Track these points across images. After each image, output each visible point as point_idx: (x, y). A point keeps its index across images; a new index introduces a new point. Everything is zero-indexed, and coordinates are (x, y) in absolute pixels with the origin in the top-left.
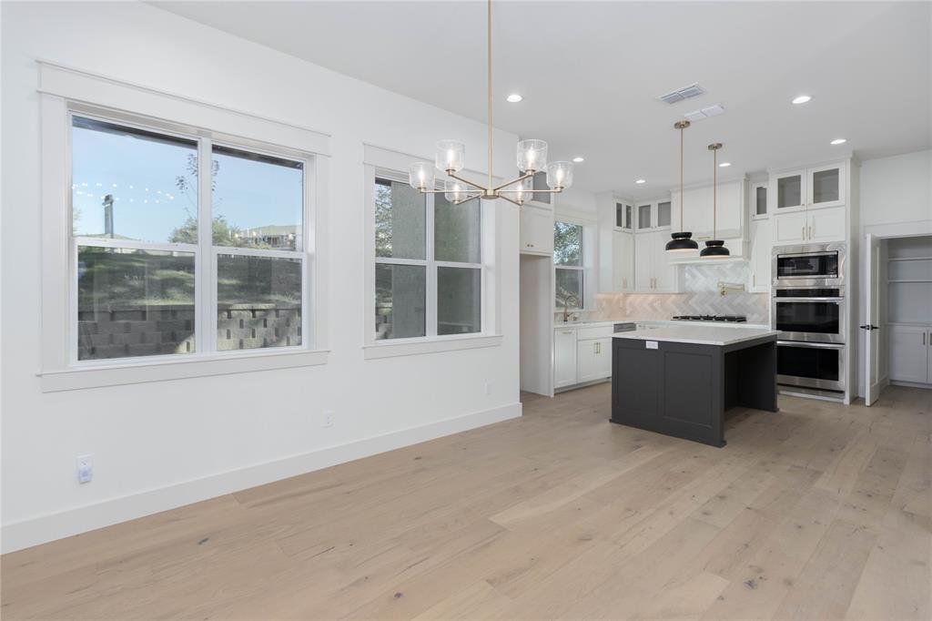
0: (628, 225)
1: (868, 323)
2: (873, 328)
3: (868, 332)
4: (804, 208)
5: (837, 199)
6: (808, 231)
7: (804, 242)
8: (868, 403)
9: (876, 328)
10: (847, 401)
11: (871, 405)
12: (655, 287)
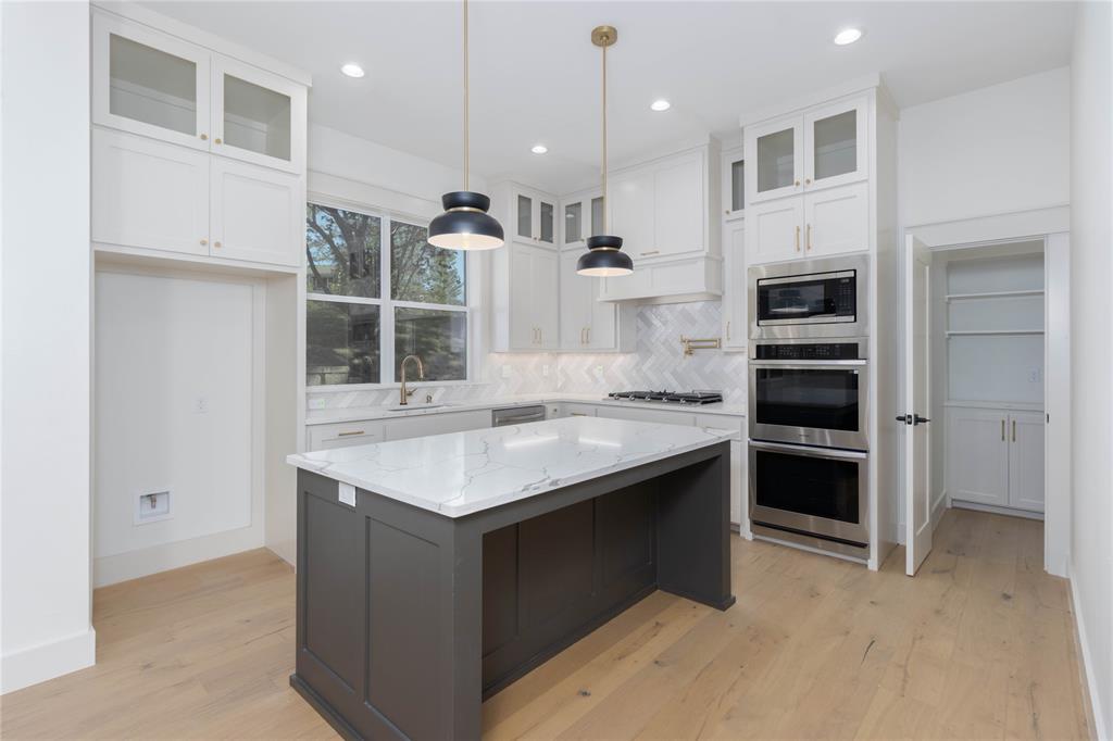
0: (547, 235)
1: (910, 411)
2: (918, 420)
3: (910, 428)
4: (800, 190)
5: (853, 168)
6: (804, 235)
7: (800, 255)
8: (910, 570)
9: (924, 421)
10: (873, 563)
11: (916, 573)
12: (588, 342)
